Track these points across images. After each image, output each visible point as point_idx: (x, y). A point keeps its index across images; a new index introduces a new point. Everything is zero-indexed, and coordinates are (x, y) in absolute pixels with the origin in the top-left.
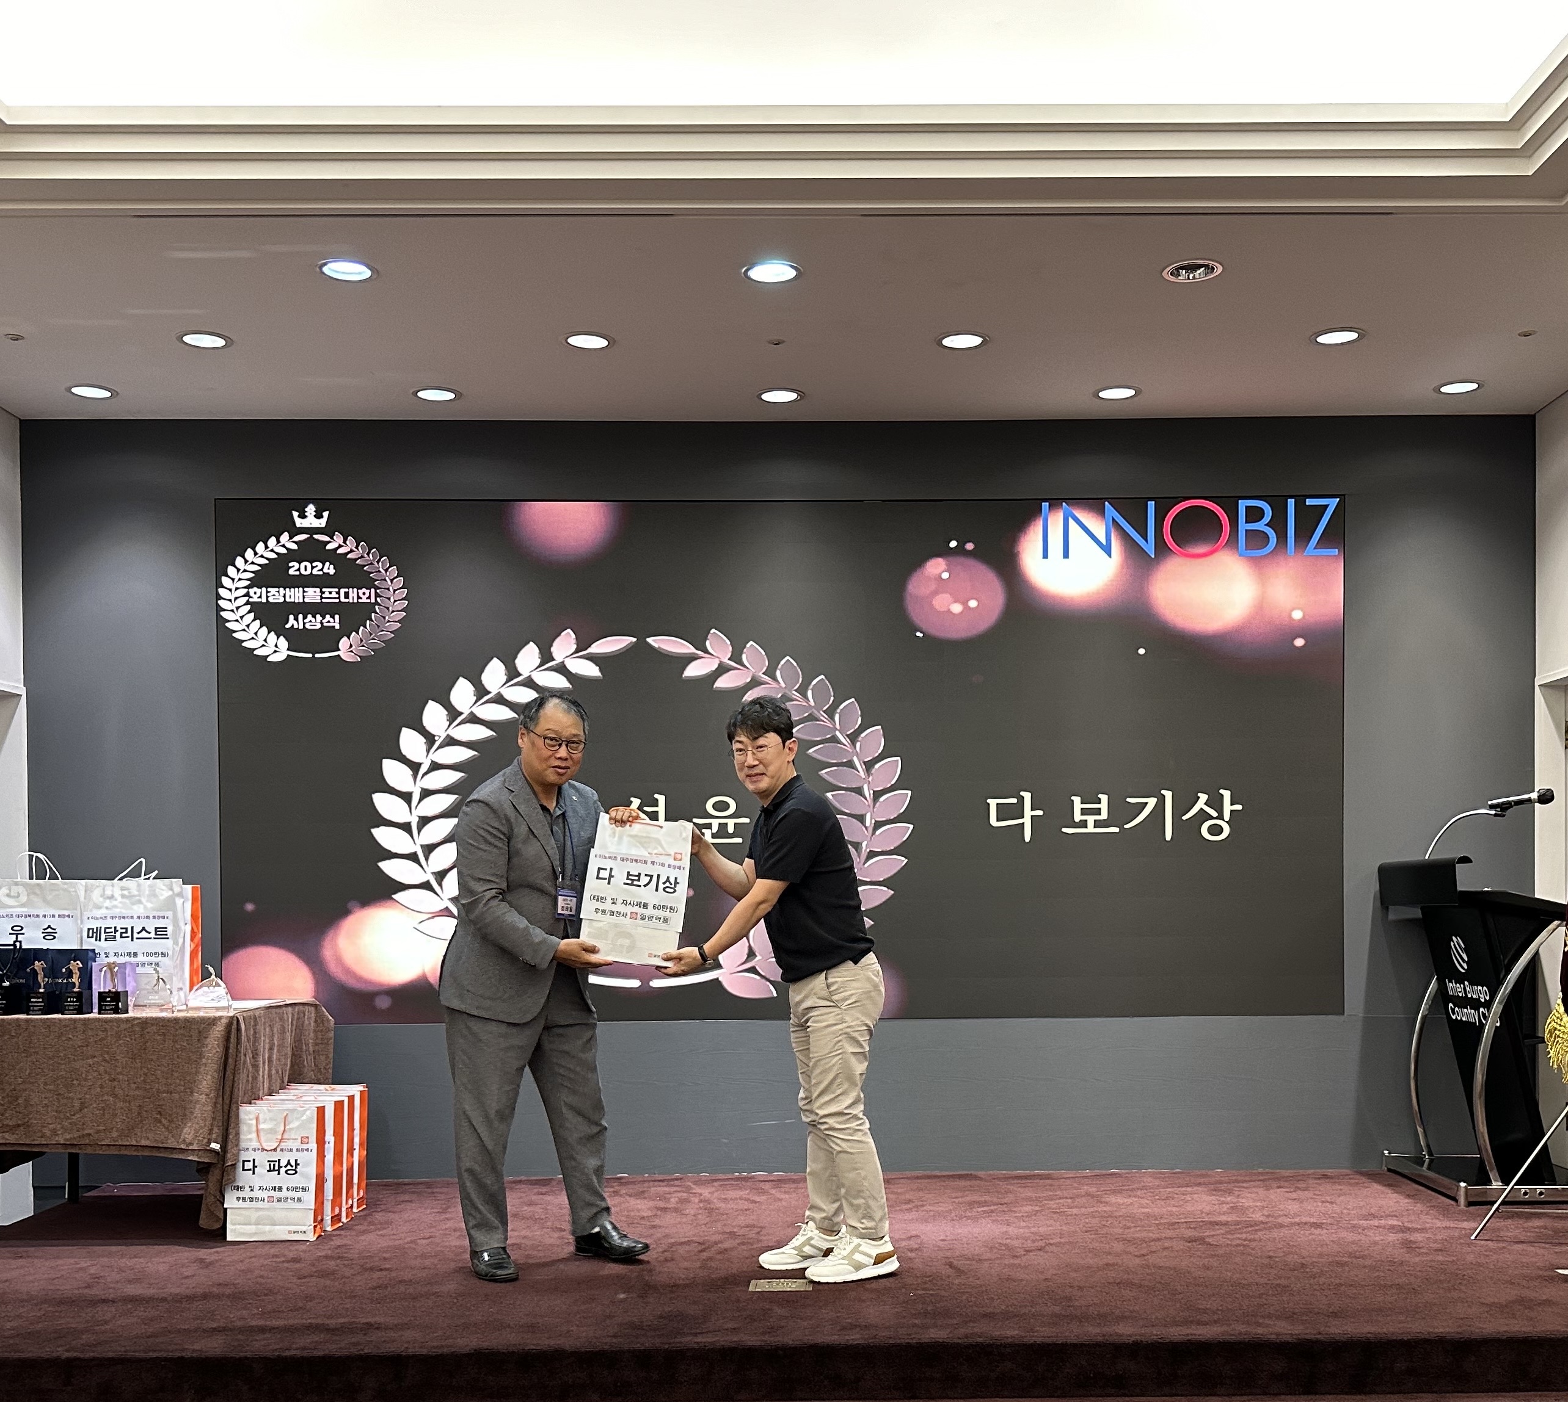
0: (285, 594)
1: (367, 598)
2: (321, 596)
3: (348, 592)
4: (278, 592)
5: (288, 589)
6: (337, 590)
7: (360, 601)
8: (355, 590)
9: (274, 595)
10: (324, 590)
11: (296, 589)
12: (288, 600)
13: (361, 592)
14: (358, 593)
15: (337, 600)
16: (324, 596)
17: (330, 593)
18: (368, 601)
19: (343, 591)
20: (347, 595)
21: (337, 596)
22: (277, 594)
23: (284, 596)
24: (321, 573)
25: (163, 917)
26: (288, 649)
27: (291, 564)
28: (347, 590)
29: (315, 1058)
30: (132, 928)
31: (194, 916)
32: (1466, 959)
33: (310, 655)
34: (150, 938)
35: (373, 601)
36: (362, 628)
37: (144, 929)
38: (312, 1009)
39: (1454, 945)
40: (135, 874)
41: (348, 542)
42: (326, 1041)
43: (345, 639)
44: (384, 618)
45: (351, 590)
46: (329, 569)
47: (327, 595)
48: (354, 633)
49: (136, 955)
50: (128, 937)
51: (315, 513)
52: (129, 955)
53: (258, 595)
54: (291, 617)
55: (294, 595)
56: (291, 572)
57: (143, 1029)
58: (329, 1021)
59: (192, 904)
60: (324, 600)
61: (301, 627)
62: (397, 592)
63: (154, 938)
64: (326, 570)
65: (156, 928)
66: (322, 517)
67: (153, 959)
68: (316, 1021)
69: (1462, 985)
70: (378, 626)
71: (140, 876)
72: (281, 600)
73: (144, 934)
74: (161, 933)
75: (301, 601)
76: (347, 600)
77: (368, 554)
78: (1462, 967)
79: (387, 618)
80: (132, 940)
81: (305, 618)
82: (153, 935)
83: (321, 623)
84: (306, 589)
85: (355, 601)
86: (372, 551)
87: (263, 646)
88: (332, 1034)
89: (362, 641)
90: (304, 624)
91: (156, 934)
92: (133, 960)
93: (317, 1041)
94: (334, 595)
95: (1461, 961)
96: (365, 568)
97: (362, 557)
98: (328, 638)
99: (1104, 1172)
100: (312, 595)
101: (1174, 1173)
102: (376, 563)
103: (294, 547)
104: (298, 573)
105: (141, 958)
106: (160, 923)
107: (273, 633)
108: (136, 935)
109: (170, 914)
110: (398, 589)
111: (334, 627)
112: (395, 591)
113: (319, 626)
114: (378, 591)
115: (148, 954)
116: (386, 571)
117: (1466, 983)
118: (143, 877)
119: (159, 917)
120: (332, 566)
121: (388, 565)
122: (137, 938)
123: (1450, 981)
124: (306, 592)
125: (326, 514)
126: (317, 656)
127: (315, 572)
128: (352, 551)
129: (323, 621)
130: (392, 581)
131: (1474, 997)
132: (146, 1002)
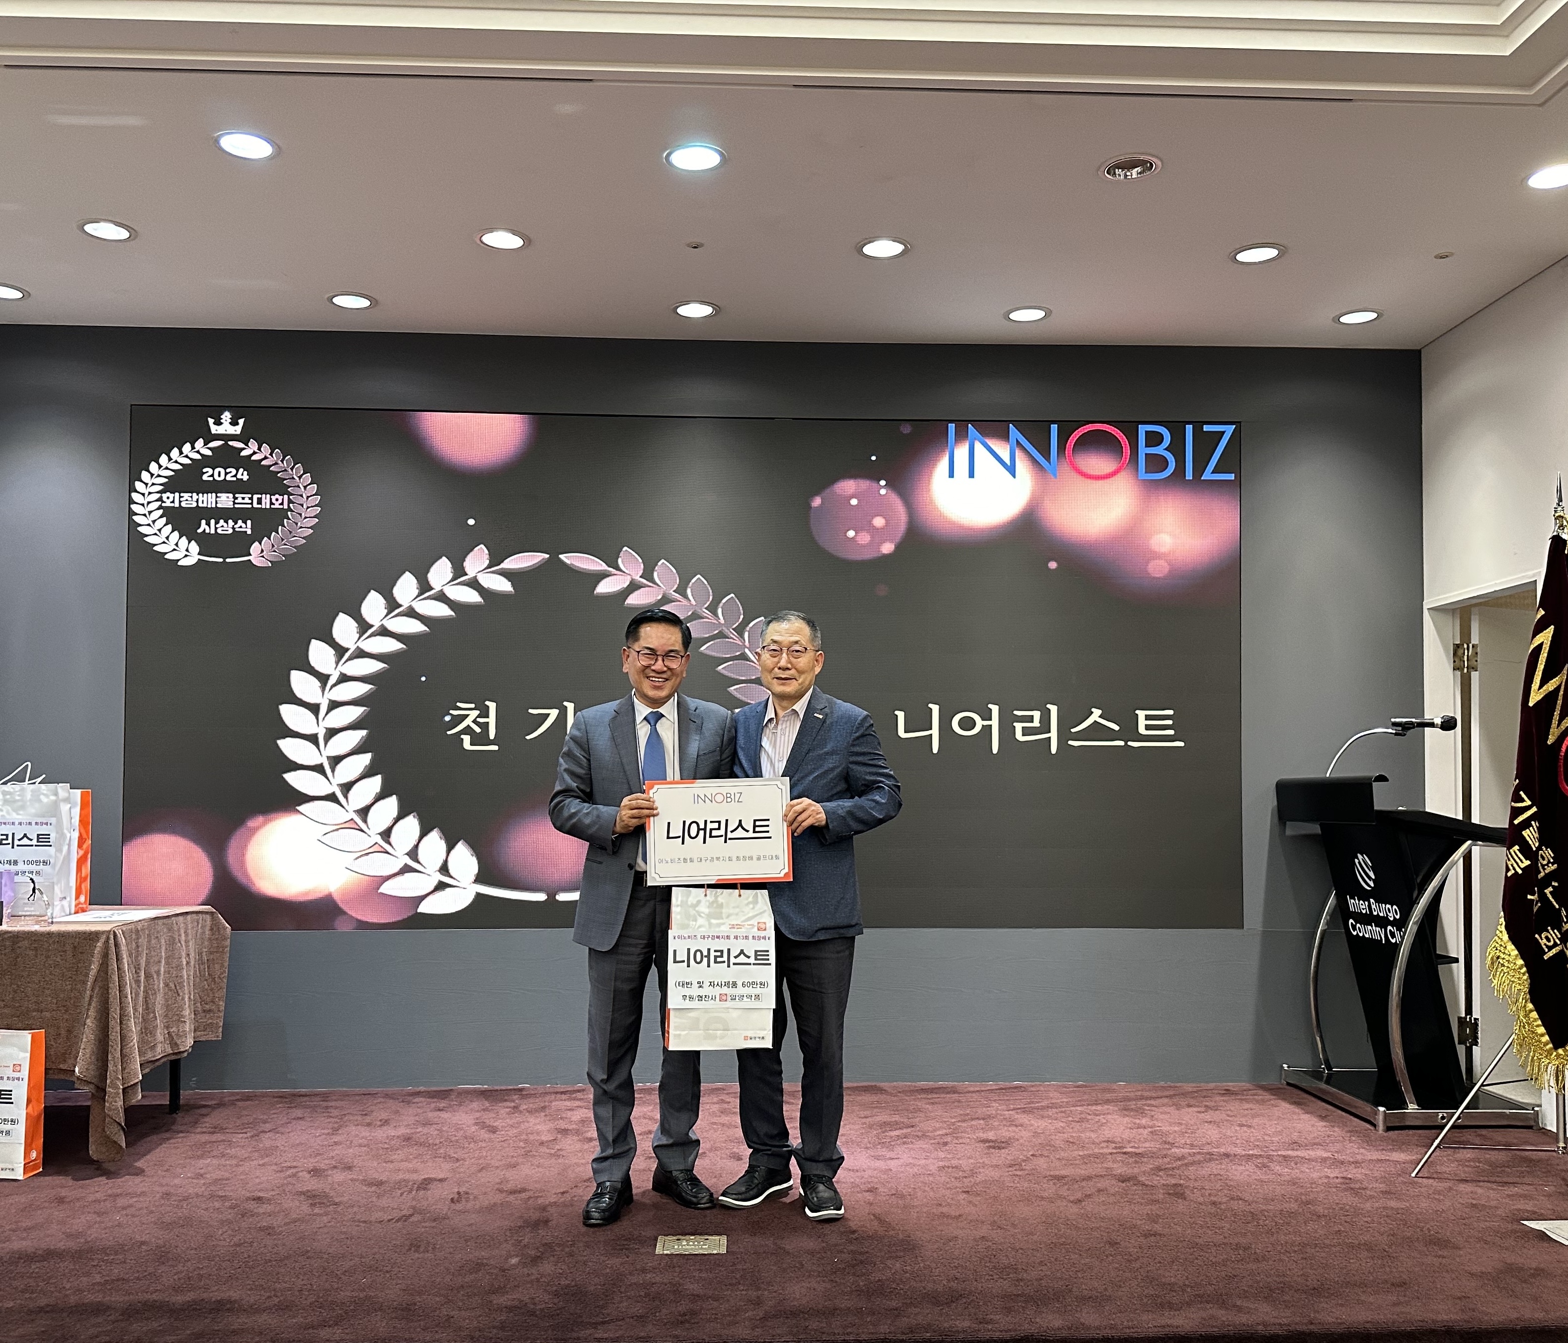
0: (198, 499)
1: (280, 504)
2: (234, 502)
3: (261, 498)
4: (191, 497)
5: (201, 495)
6: (250, 496)
7: (272, 506)
8: (268, 496)
9: (187, 500)
10: (237, 495)
11: (210, 494)
12: (200, 505)
13: (274, 498)
14: (271, 499)
15: (250, 506)
16: (236, 501)
17: (243, 498)
18: (281, 507)
19: (256, 497)
20: (260, 501)
21: (250, 502)
22: (190, 499)
23: (197, 501)
24: (234, 479)
25: (47, 824)
26: (199, 554)
27: (204, 470)
28: (260, 496)
29: (209, 967)
30: (13, 834)
31: (83, 822)
32: (1373, 877)
33: (221, 560)
34: (32, 846)
35: (286, 507)
36: (274, 533)
37: (25, 835)
38: (208, 917)
39: (1359, 863)
40: (20, 779)
41: (262, 449)
42: (221, 950)
43: (257, 544)
44: (297, 524)
45: (264, 496)
46: (242, 475)
47: (239, 500)
48: (266, 538)
49: (16, 863)
50: (9, 844)
51: (230, 421)
52: (9, 862)
53: (171, 499)
54: (203, 522)
55: (207, 500)
56: (205, 477)
57: (14, 943)
58: (225, 928)
59: (81, 809)
60: (236, 506)
61: (213, 532)
62: (310, 499)
63: (36, 846)
64: (239, 476)
65: (38, 835)
66: (237, 424)
67: (34, 868)
68: (212, 929)
69: (1367, 903)
70: (291, 532)
71: (24, 781)
72: (195, 505)
73: (25, 841)
74: (44, 840)
75: (214, 506)
76: (259, 506)
77: (282, 461)
78: (1368, 884)
79: (299, 524)
80: (13, 847)
81: (217, 523)
82: (34, 842)
83: (233, 528)
84: (218, 495)
85: (268, 507)
86: (287, 458)
87: (174, 550)
88: (228, 942)
89: (273, 546)
90: (216, 528)
91: (38, 841)
92: (13, 868)
93: (212, 950)
94: (247, 500)
95: (1367, 878)
96: (279, 475)
97: (276, 464)
98: (241, 544)
99: (1008, 1084)
100: (225, 500)
101: (1078, 1087)
102: (290, 470)
103: (209, 453)
104: (211, 479)
105: (21, 867)
106: (43, 830)
107: (184, 538)
108: (16, 842)
109: (53, 820)
110: (311, 496)
111: (246, 532)
112: (308, 497)
113: (231, 531)
114: (291, 497)
115: (30, 862)
116: (300, 477)
117: (1372, 900)
118: (27, 782)
119: (42, 824)
120: (246, 473)
121: (302, 472)
122: (18, 846)
123: (1352, 898)
124: (220, 497)
125: (241, 421)
126: (228, 560)
127: (229, 478)
128: (266, 458)
129: (235, 526)
130: (305, 487)
131: (1381, 914)
132: (20, 913)
